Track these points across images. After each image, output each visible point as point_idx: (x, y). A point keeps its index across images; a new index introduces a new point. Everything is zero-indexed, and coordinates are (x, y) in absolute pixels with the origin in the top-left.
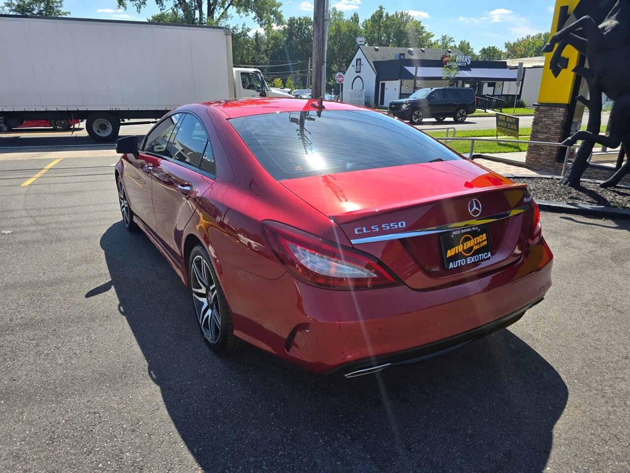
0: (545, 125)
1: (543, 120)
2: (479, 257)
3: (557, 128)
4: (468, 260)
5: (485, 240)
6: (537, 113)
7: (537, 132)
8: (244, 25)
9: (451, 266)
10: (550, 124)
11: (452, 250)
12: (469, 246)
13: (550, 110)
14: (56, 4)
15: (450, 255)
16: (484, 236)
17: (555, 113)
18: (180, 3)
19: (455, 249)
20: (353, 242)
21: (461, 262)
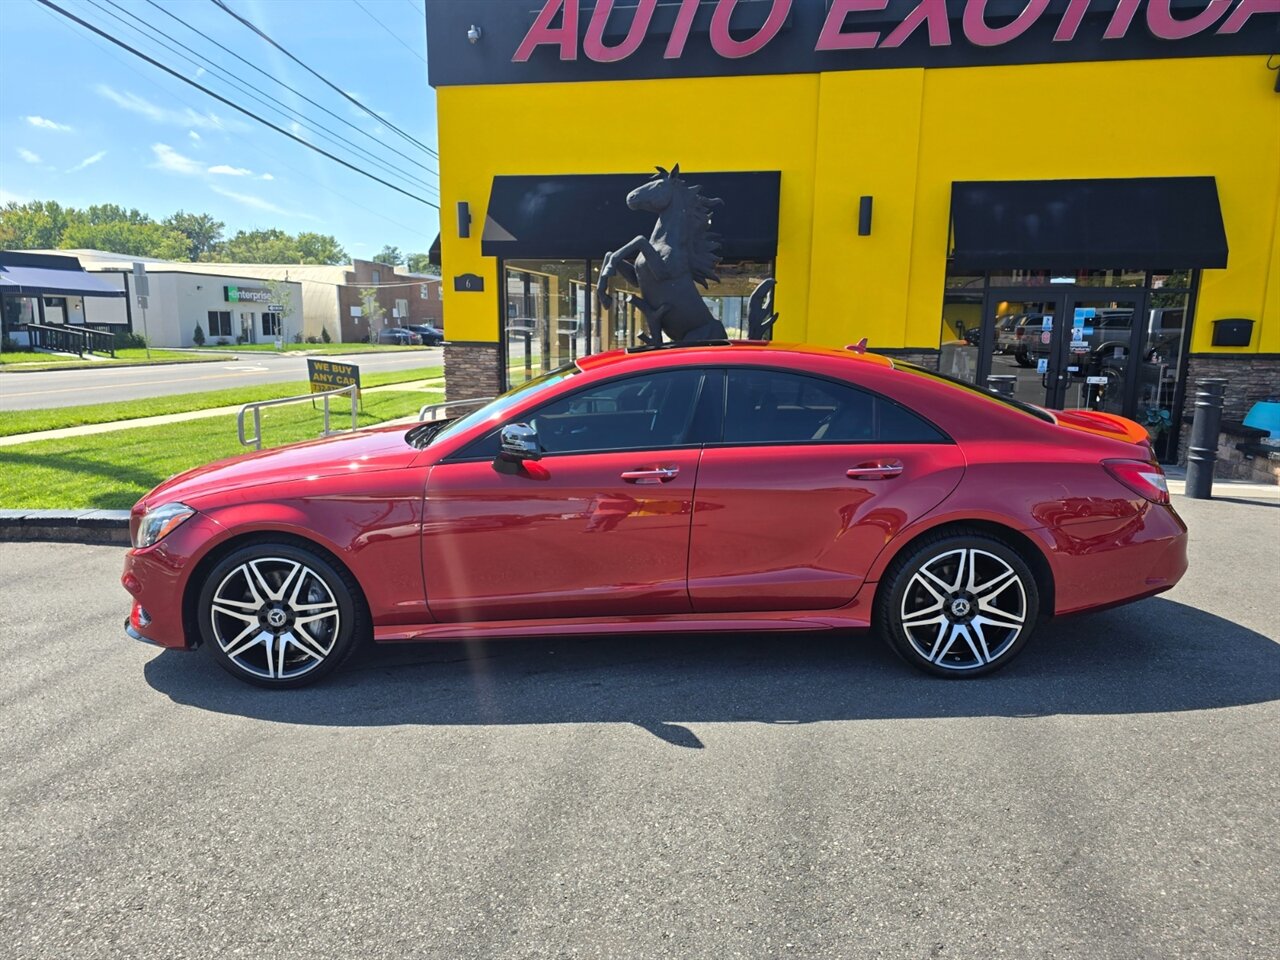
0: (467, 374)
1: (462, 366)
3: (489, 378)
6: (450, 356)
7: (456, 385)
10: (475, 373)
13: (471, 351)
17: (482, 357)
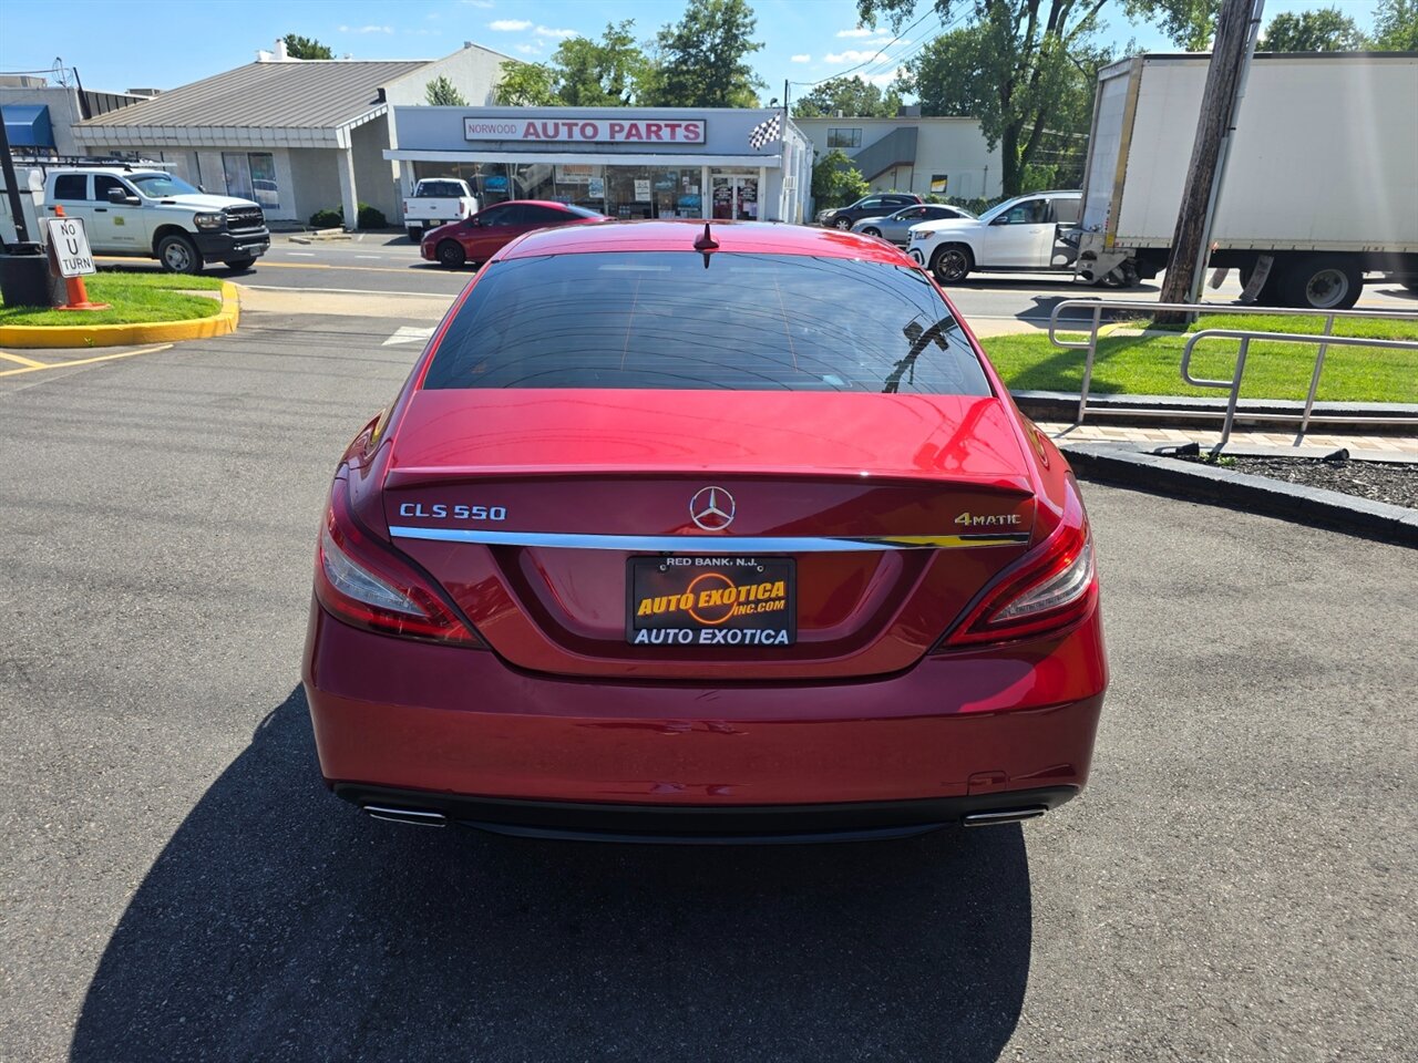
2: (744, 636)
4: (703, 635)
5: (779, 599)
8: (1133, 41)
9: (643, 637)
11: (657, 600)
12: (715, 601)
14: (742, 29)
15: (649, 612)
16: (779, 588)
18: (989, 5)
19: (669, 602)
20: (395, 531)
21: (677, 634)
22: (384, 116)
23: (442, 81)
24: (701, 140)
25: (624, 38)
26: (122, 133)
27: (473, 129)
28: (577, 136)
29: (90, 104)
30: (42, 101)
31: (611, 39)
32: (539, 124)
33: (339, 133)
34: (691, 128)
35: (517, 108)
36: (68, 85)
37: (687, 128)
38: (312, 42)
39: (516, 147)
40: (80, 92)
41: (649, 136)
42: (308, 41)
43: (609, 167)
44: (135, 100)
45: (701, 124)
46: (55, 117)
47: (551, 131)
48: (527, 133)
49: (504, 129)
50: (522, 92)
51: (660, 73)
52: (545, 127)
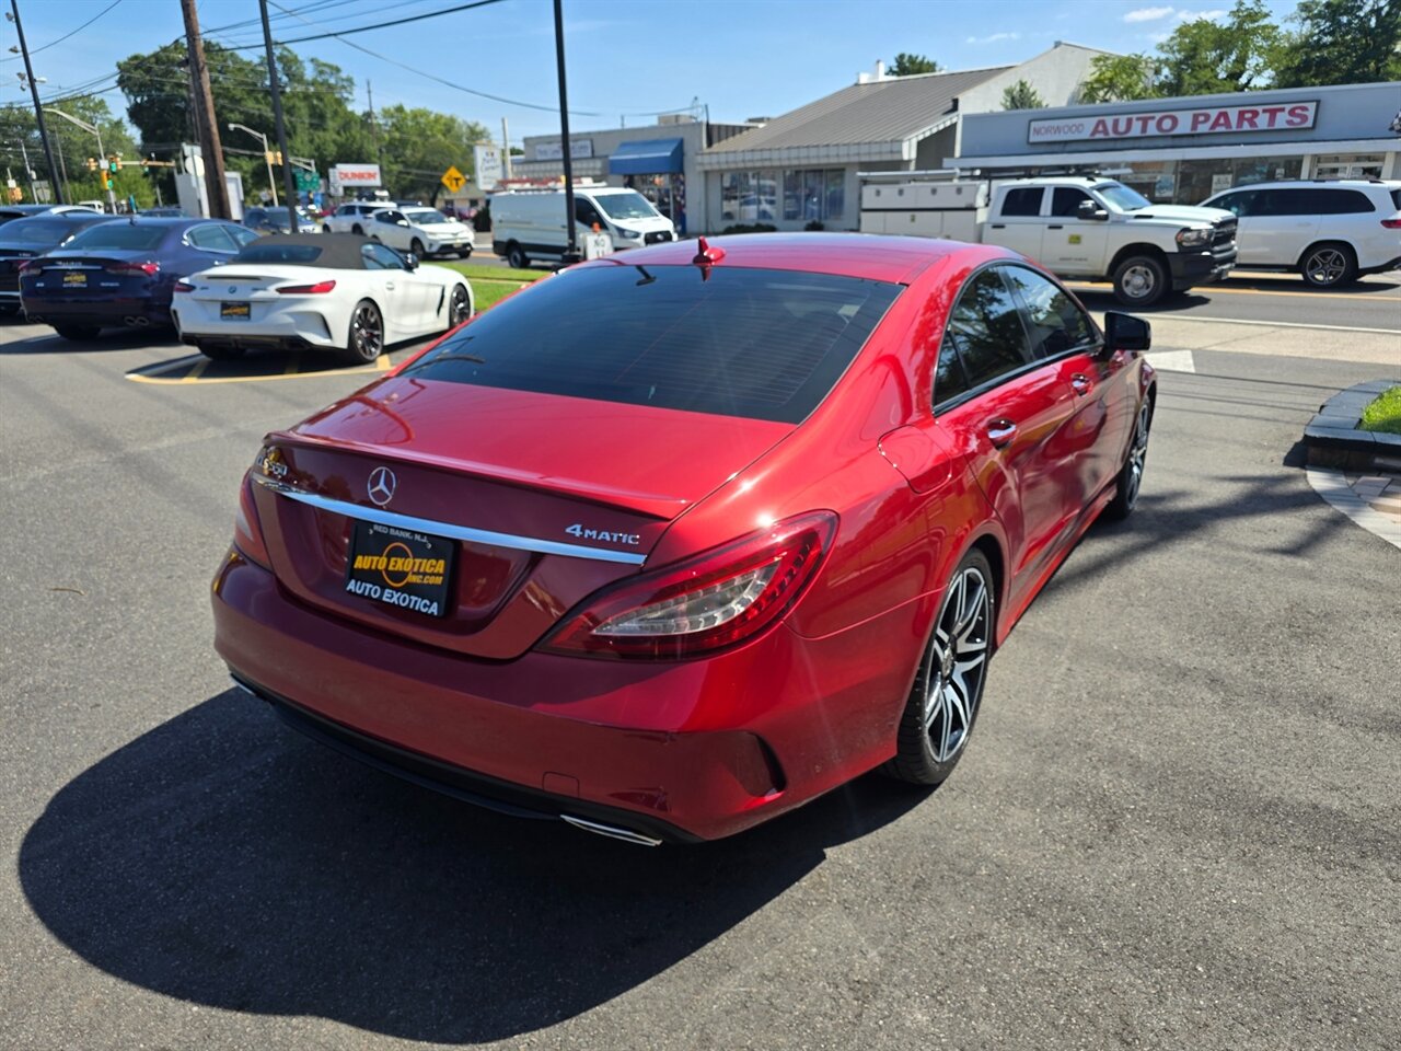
2: (410, 600)
4: (386, 594)
5: (438, 575)
9: (352, 586)
11: (366, 558)
12: (399, 567)
15: (361, 567)
16: (441, 566)
19: (372, 561)
21: (371, 589)
22: (954, 126)
23: (1022, 84)
24: (1309, 124)
25: (1256, 14)
26: (731, 157)
27: (1037, 132)
28: (1152, 130)
29: (714, 133)
30: (679, 134)
31: (1239, 17)
32: (1109, 121)
33: (905, 146)
34: (1298, 111)
35: (1104, 105)
36: (699, 120)
37: (1292, 113)
38: (920, 59)
39: (1081, 147)
40: (708, 125)
41: (1240, 124)
42: (917, 58)
43: (1184, 162)
44: (748, 128)
45: (1312, 107)
46: (687, 148)
47: (1122, 127)
48: (1095, 131)
49: (1070, 129)
50: (1111, 86)
51: (1295, 49)
52: (1116, 123)
